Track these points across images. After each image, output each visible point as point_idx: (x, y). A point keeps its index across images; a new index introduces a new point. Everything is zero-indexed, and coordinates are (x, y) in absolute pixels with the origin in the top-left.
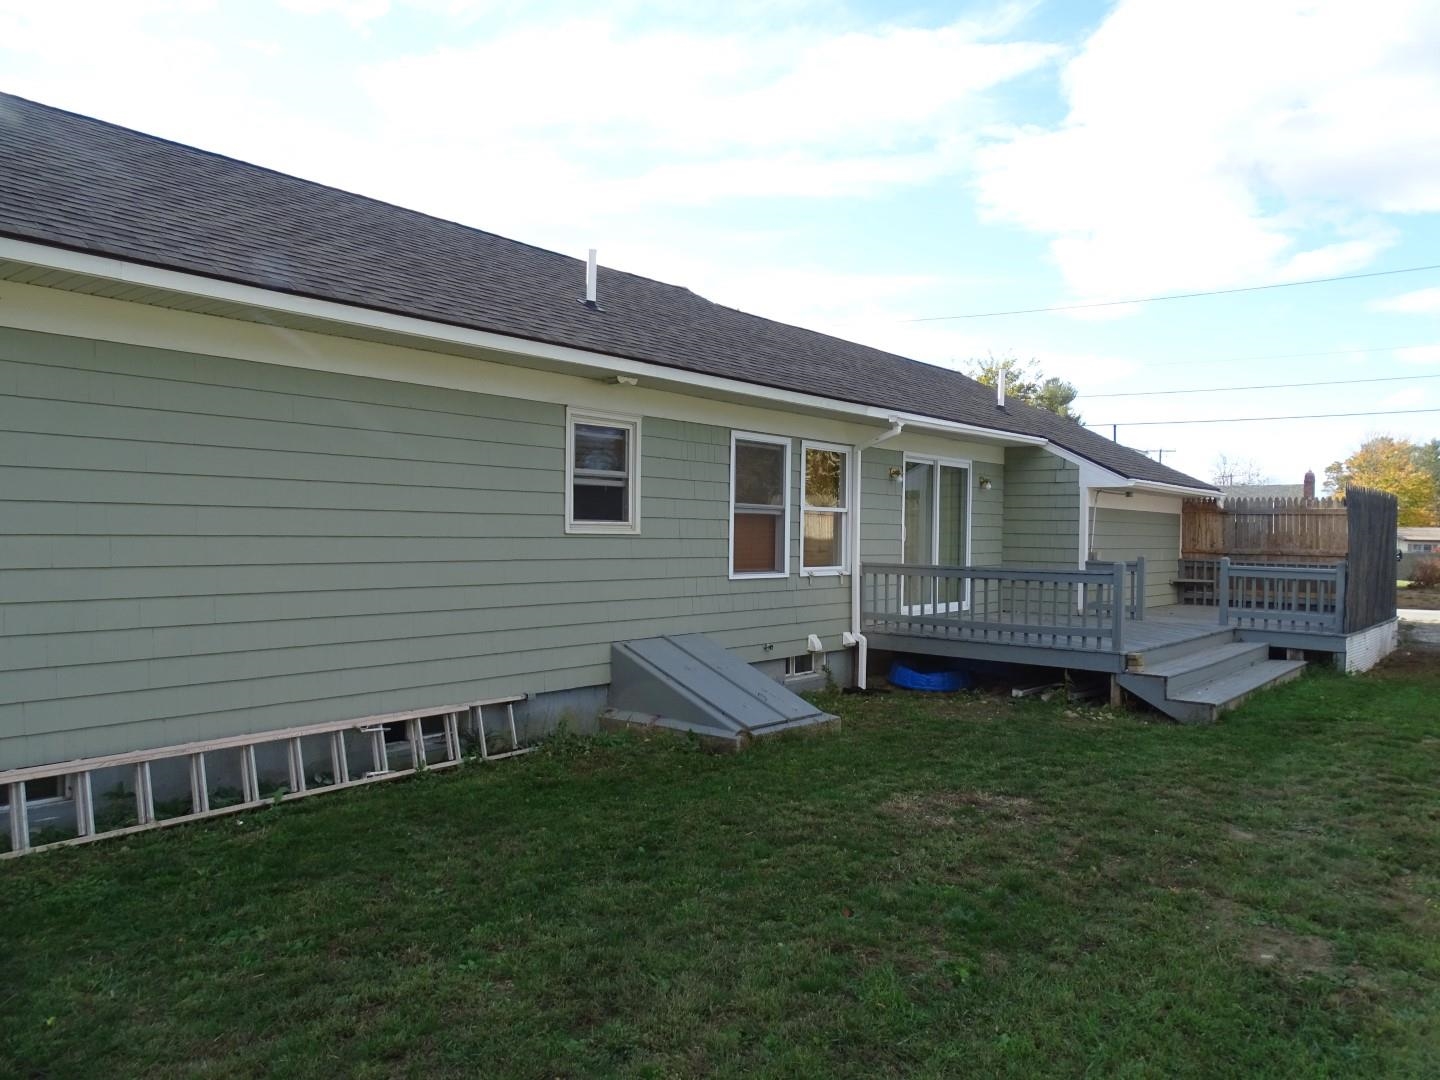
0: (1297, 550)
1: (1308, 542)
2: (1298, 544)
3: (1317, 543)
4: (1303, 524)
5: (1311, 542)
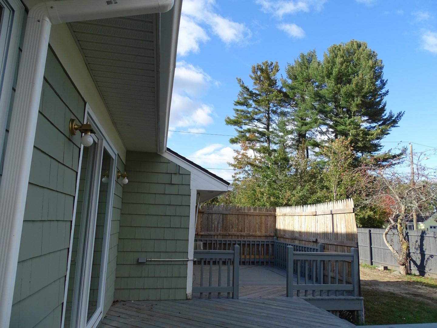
0: (235, 233)
1: (240, 228)
2: (236, 229)
3: (244, 229)
4: (238, 219)
5: (242, 228)
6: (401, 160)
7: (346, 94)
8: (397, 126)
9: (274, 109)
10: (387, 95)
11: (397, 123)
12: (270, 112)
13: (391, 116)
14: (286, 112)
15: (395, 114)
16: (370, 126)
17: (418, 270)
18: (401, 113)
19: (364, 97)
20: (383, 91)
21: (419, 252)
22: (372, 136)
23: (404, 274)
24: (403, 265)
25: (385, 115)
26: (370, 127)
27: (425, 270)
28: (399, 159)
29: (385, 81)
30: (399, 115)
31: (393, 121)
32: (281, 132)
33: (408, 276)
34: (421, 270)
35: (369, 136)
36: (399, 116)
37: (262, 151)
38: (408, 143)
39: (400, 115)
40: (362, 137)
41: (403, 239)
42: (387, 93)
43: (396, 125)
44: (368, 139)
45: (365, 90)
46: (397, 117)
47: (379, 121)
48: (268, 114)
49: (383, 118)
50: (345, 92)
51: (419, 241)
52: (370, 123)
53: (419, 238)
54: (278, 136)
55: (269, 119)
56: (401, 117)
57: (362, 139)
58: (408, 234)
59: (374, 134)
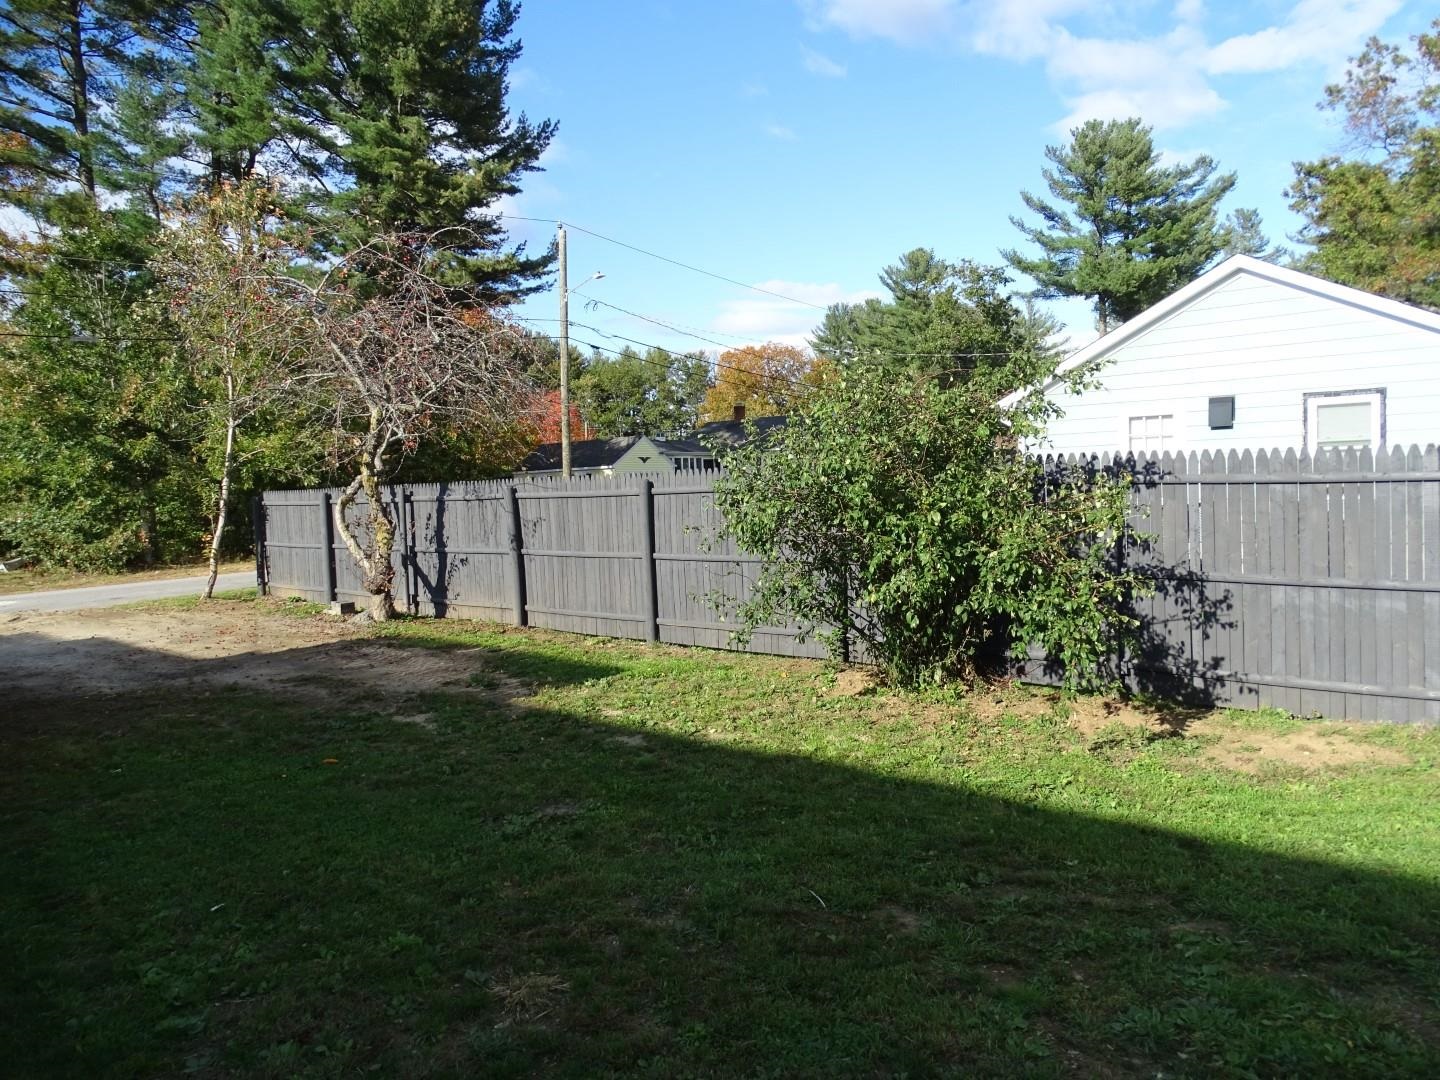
6: (545, 279)
7: (370, 26)
8: (539, 169)
9: (104, 37)
10: (517, 57)
11: (537, 159)
12: (84, 48)
13: (523, 133)
14: (160, 61)
15: (534, 123)
16: (461, 157)
17: (432, 601)
18: (548, 126)
19: (431, 46)
20: (507, 41)
21: (434, 547)
22: (456, 193)
23: (382, 619)
24: (378, 592)
25: (507, 127)
26: (461, 161)
27: (446, 597)
28: (538, 276)
29: (512, 9)
30: (543, 131)
31: (524, 150)
32: (137, 142)
33: (394, 624)
34: (440, 600)
35: (446, 190)
36: (543, 135)
37: (54, 214)
38: (556, 225)
39: (547, 131)
40: (424, 192)
41: (380, 515)
42: (515, 51)
43: (535, 164)
44: (442, 202)
45: (433, 23)
46: (539, 137)
47: (489, 142)
48: (77, 55)
49: (503, 135)
50: (366, 16)
51: (434, 516)
52: (459, 147)
53: (435, 505)
54: (126, 158)
55: (80, 78)
56: (548, 138)
57: (424, 200)
58: (413, 498)
59: (461, 185)
